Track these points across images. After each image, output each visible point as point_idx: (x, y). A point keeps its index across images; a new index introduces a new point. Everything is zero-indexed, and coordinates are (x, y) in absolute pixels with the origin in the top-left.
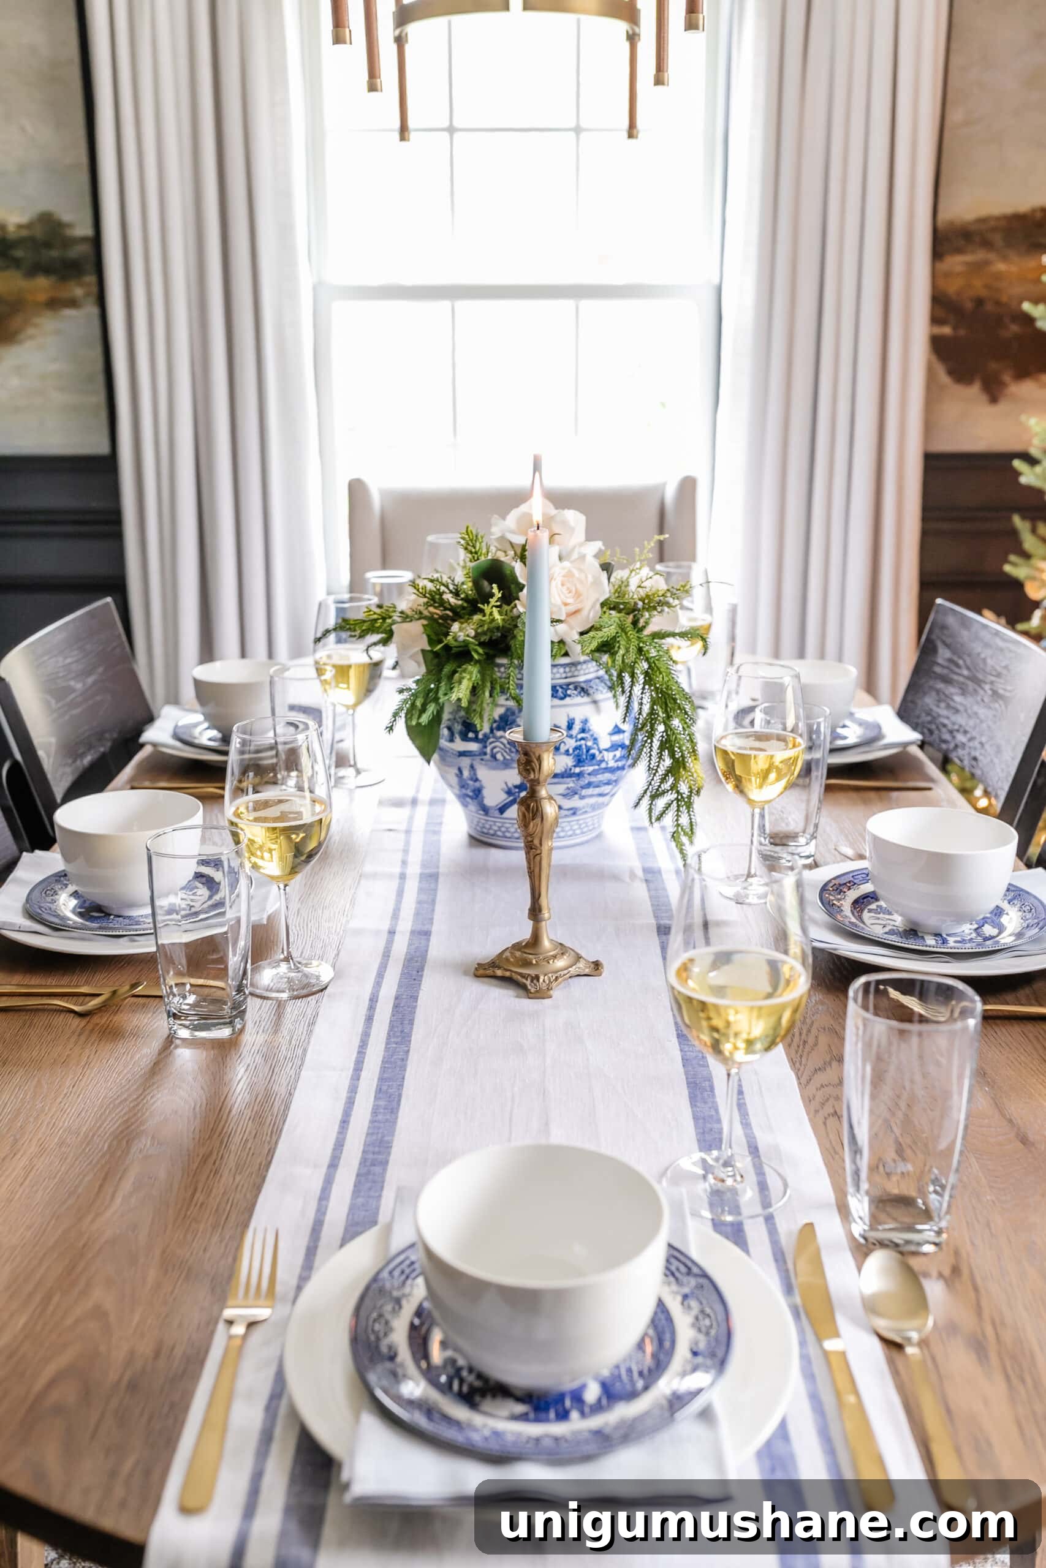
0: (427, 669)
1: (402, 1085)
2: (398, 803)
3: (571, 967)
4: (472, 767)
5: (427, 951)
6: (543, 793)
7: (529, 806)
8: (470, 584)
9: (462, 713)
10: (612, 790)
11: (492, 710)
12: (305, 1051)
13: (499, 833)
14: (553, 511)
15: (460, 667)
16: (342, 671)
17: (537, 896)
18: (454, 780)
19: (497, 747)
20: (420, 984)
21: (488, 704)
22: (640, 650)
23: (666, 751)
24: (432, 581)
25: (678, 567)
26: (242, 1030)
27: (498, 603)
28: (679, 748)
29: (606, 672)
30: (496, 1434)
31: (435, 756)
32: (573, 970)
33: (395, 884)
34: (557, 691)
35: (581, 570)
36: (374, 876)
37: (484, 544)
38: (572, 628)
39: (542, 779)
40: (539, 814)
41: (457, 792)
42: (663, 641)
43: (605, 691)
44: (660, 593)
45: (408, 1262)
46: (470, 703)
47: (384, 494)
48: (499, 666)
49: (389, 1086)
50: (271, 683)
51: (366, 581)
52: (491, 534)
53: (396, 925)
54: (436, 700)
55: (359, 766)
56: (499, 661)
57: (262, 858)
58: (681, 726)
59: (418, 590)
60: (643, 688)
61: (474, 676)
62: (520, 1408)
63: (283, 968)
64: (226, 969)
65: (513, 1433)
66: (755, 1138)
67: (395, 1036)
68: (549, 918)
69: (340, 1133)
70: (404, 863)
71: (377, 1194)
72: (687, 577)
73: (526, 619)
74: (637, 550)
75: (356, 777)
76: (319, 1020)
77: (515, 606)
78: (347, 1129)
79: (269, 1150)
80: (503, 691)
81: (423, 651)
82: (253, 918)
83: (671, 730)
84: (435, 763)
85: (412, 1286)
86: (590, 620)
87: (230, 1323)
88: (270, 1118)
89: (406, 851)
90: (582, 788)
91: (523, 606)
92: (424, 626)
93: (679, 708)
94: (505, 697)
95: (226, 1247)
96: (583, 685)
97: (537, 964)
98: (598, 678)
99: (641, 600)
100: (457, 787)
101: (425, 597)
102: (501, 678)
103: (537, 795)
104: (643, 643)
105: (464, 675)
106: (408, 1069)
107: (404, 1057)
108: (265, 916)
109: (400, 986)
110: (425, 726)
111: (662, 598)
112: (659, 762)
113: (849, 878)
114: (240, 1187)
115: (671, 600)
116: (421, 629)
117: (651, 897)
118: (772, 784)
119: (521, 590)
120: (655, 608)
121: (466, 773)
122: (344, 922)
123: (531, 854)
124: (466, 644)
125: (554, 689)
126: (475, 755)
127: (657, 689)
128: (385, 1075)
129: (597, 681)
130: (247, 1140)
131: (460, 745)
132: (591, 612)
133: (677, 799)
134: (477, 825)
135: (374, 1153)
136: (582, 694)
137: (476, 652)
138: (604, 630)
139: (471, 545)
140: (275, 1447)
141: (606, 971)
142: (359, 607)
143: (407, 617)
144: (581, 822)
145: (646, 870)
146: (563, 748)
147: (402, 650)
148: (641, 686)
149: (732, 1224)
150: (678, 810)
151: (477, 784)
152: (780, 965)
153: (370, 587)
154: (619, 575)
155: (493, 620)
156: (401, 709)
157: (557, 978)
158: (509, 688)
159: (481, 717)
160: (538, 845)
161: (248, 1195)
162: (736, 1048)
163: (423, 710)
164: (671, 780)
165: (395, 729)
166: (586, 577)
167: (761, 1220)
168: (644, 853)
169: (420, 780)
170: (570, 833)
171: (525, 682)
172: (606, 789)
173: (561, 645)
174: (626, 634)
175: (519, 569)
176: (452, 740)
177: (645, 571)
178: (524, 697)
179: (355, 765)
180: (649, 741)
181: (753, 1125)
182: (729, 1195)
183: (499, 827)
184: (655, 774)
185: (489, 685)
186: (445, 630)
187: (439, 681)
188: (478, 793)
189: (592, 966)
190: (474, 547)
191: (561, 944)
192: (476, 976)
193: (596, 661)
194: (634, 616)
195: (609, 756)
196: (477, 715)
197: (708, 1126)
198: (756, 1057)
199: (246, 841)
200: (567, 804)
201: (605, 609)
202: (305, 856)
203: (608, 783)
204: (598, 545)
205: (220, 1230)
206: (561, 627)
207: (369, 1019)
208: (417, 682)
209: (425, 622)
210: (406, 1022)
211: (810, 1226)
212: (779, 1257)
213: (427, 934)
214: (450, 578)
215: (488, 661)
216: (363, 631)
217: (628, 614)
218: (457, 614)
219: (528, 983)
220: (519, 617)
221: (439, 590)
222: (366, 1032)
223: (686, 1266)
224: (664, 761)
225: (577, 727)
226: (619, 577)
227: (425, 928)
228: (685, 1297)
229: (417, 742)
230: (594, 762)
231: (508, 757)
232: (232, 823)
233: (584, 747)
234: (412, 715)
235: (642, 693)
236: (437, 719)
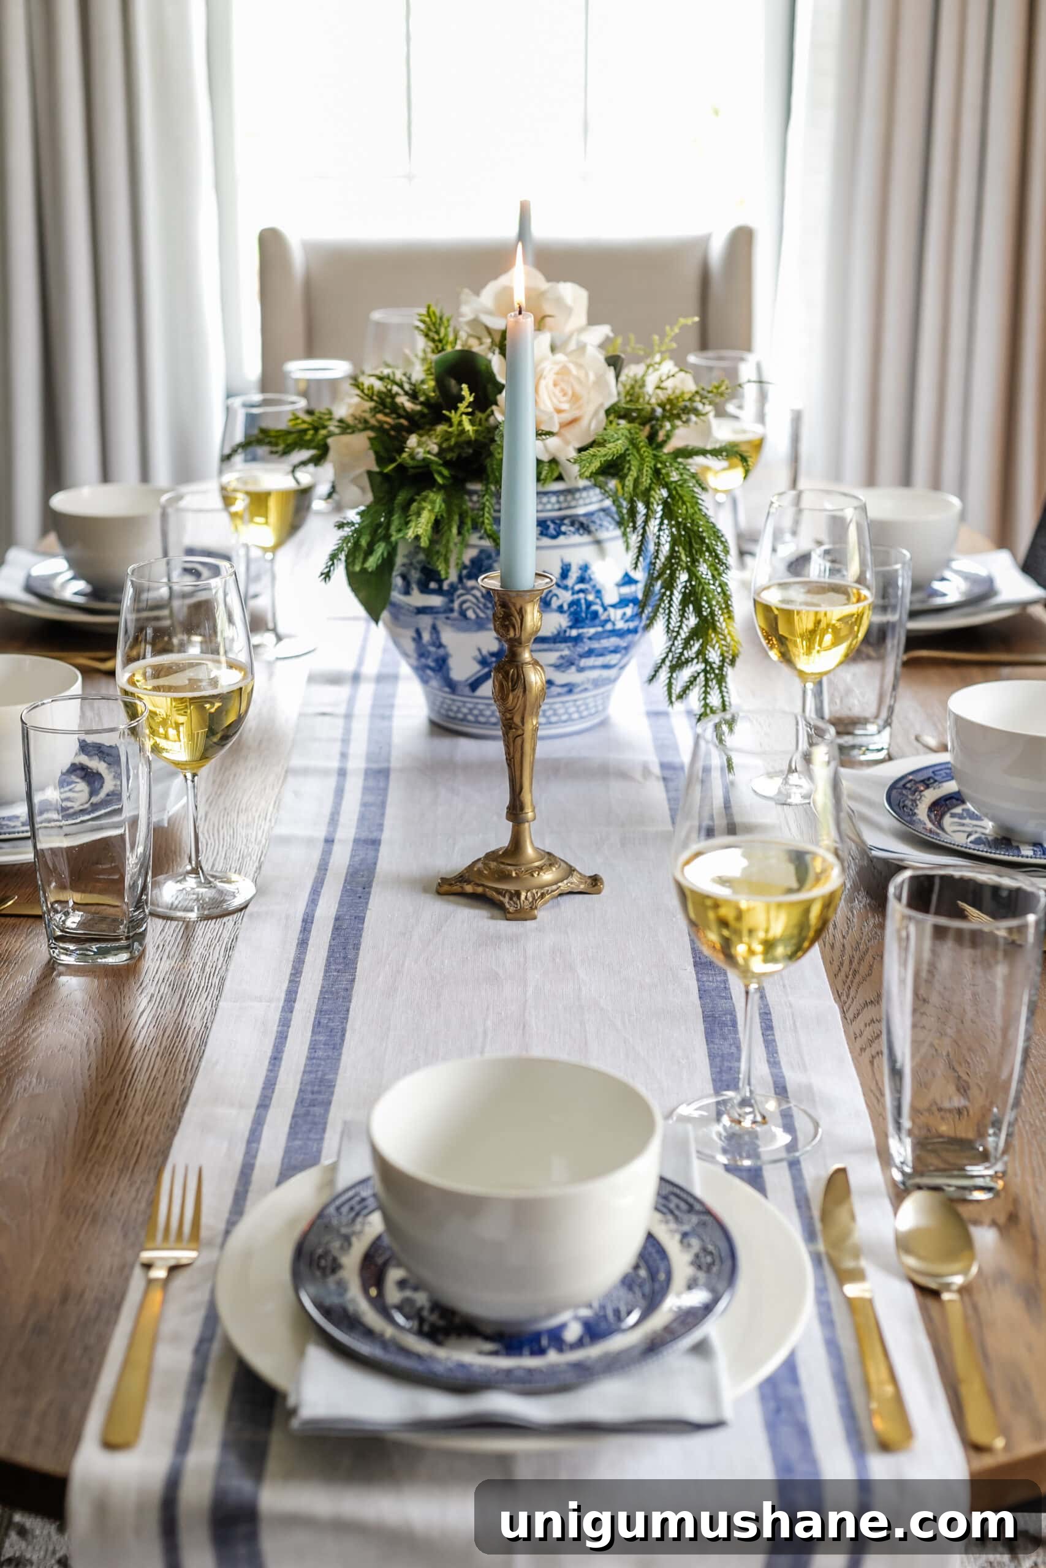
0: (375, 496)
1: (346, 1019)
2: (334, 679)
3: (562, 881)
4: (434, 629)
5: (375, 864)
6: (526, 656)
7: (507, 673)
8: (432, 383)
9: (422, 556)
10: (620, 660)
11: (461, 553)
12: (223, 980)
13: (470, 718)
14: (543, 284)
15: (418, 494)
16: (259, 501)
17: (518, 790)
18: (410, 646)
19: (470, 602)
20: (367, 903)
21: (456, 544)
22: (657, 472)
23: (691, 607)
24: (381, 379)
25: (720, 358)
26: (142, 954)
27: (470, 410)
28: (708, 602)
29: (614, 502)
30: (462, 1366)
31: (385, 615)
32: (564, 886)
33: (332, 782)
34: (548, 527)
35: (580, 366)
36: (305, 772)
37: (450, 329)
38: (567, 443)
39: (523, 638)
40: (520, 685)
41: (415, 662)
42: (690, 461)
43: (612, 527)
44: (687, 397)
45: (357, 1199)
46: (432, 542)
47: (310, 248)
48: (471, 493)
49: (329, 1019)
50: (164, 516)
51: (284, 376)
52: (461, 315)
53: (335, 831)
54: (387, 537)
55: (281, 630)
56: (472, 486)
57: (166, 737)
58: (710, 574)
59: (362, 391)
60: (661, 523)
61: (437, 506)
62: (489, 1346)
63: (191, 882)
64: (122, 879)
65: (481, 1366)
66: (783, 1077)
67: (336, 963)
68: (534, 819)
69: (270, 1071)
70: (344, 756)
71: (318, 1137)
72: (733, 373)
73: (505, 429)
74: (656, 338)
75: (277, 643)
76: (240, 945)
77: (492, 413)
78: (279, 1067)
79: (184, 1090)
80: (476, 527)
81: (370, 473)
82: (154, 819)
83: (697, 578)
84: (385, 624)
85: (363, 1224)
86: (592, 433)
87: (148, 1266)
88: (182, 1055)
89: (346, 741)
90: (581, 656)
91: (503, 414)
92: (370, 439)
93: (708, 549)
94: (478, 535)
95: (138, 1190)
96: (583, 519)
97: (518, 877)
98: (603, 510)
99: (662, 405)
100: (415, 655)
101: (372, 400)
102: (473, 509)
103: (518, 659)
104: (661, 463)
105: (424, 504)
106: (354, 1001)
107: (348, 987)
108: (166, 818)
109: (341, 904)
110: (372, 573)
111: (688, 404)
112: (681, 621)
113: (929, 773)
114: (150, 1128)
115: (700, 406)
116: (367, 444)
117: (669, 800)
118: (828, 649)
119: (500, 392)
120: (678, 417)
121: (426, 637)
122: (266, 828)
123: (510, 735)
124: (426, 464)
125: (542, 524)
126: (437, 613)
127: (678, 524)
128: (325, 1007)
129: (602, 514)
130: (156, 1079)
131: (418, 599)
132: (592, 422)
133: (705, 671)
134: (441, 707)
135: (313, 1093)
136: (581, 531)
137: (440, 474)
138: (609, 446)
139: (433, 329)
140: (208, 1388)
141: (606, 890)
142: (279, 413)
143: (348, 426)
144: (579, 703)
145: (663, 766)
146: (555, 603)
147: (341, 470)
148: (658, 521)
149: (749, 1170)
150: (706, 685)
151: (441, 652)
152: (808, 857)
153: (290, 385)
154: (632, 371)
155: (463, 432)
156: (340, 550)
157: (543, 896)
158: (483, 523)
159: (447, 561)
160: (520, 724)
161: (161, 1137)
162: (751, 952)
163: (370, 551)
164: (697, 646)
165: (333, 576)
166: (587, 375)
167: (785, 1164)
168: (663, 744)
169: (363, 649)
170: (564, 717)
171: (503, 516)
172: (613, 659)
173: (553, 466)
174: (638, 450)
175: (496, 363)
176: (407, 592)
177: (668, 367)
178: (502, 535)
179: (274, 630)
180: (668, 593)
181: (782, 1063)
182: (747, 1138)
183: (471, 710)
184: (676, 638)
185: (456, 518)
186: (396, 443)
187: (390, 514)
188: (441, 665)
189: (589, 881)
190: (437, 333)
191: (549, 854)
192: (439, 893)
193: (600, 487)
194: (652, 427)
195: (616, 614)
196: (442, 559)
197: (726, 1064)
198: (778, 967)
199: (146, 714)
200: (560, 678)
201: (611, 418)
202: (219, 736)
203: (615, 651)
204: (603, 331)
205: (128, 1175)
206: (552, 442)
207: (303, 944)
208: (361, 514)
209: (372, 434)
210: (351, 947)
211: (842, 1171)
212: (802, 1202)
213: (375, 843)
214: (405, 374)
215: (455, 489)
216: (288, 446)
217: (643, 424)
218: (418, 424)
219: (506, 900)
220: (497, 427)
221: (390, 391)
222: (299, 958)
223: (686, 1202)
224: (688, 619)
225: (574, 574)
226: (631, 374)
227: (374, 835)
228: (685, 1235)
229: (362, 594)
230: (597, 622)
231: (482, 615)
232: (126, 693)
233: (583, 601)
234: (355, 558)
235: (660, 530)
236: (387, 563)
